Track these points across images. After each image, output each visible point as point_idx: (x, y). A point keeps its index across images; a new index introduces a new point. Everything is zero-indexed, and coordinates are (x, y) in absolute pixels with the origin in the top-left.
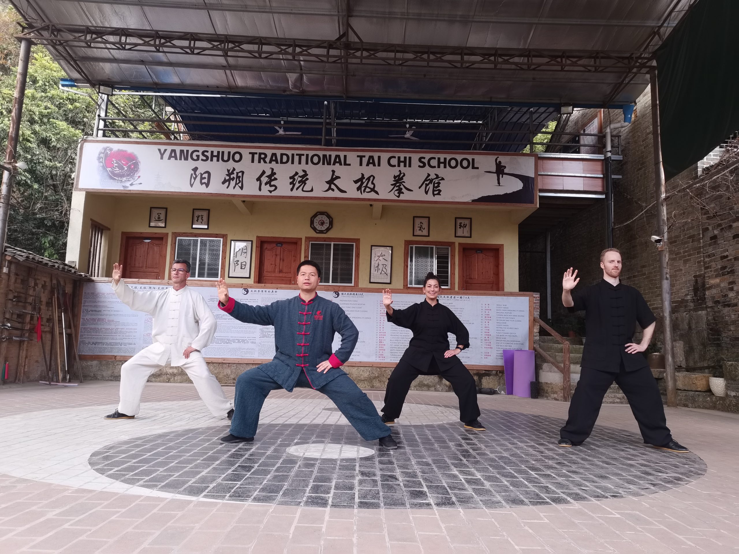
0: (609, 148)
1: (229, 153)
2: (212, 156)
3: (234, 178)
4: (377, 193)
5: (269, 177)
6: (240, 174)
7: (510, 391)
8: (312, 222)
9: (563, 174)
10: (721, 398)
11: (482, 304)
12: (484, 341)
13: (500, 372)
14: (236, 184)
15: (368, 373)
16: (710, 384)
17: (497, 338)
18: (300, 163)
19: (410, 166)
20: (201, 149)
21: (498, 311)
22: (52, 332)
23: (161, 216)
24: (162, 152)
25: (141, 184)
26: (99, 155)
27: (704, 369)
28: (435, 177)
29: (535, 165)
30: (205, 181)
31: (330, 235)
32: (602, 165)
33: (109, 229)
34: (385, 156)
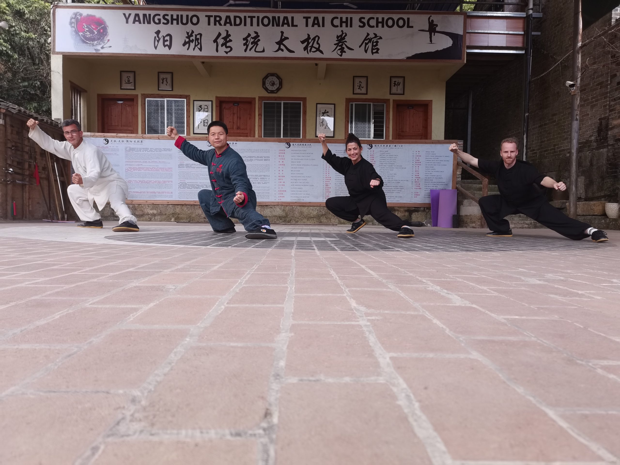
0: (531, 6)
1: (187, 16)
2: (172, 19)
3: (193, 40)
4: (322, 52)
5: (225, 38)
6: (198, 37)
7: (435, 224)
8: (264, 83)
9: (489, 32)
10: (614, 220)
11: (413, 152)
12: (414, 183)
13: (427, 209)
14: (195, 46)
15: (316, 212)
16: (606, 209)
17: (426, 180)
18: (252, 25)
19: (351, 26)
20: (162, 13)
21: (427, 157)
22: (48, 179)
23: (130, 79)
24: (127, 17)
25: (110, 47)
26: (71, 20)
27: (601, 198)
28: (374, 36)
29: (464, 22)
30: (167, 43)
31: (280, 94)
32: (524, 23)
33: (85, 91)
34: (328, 17)
